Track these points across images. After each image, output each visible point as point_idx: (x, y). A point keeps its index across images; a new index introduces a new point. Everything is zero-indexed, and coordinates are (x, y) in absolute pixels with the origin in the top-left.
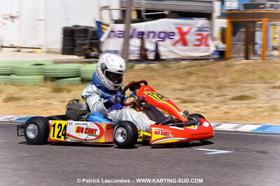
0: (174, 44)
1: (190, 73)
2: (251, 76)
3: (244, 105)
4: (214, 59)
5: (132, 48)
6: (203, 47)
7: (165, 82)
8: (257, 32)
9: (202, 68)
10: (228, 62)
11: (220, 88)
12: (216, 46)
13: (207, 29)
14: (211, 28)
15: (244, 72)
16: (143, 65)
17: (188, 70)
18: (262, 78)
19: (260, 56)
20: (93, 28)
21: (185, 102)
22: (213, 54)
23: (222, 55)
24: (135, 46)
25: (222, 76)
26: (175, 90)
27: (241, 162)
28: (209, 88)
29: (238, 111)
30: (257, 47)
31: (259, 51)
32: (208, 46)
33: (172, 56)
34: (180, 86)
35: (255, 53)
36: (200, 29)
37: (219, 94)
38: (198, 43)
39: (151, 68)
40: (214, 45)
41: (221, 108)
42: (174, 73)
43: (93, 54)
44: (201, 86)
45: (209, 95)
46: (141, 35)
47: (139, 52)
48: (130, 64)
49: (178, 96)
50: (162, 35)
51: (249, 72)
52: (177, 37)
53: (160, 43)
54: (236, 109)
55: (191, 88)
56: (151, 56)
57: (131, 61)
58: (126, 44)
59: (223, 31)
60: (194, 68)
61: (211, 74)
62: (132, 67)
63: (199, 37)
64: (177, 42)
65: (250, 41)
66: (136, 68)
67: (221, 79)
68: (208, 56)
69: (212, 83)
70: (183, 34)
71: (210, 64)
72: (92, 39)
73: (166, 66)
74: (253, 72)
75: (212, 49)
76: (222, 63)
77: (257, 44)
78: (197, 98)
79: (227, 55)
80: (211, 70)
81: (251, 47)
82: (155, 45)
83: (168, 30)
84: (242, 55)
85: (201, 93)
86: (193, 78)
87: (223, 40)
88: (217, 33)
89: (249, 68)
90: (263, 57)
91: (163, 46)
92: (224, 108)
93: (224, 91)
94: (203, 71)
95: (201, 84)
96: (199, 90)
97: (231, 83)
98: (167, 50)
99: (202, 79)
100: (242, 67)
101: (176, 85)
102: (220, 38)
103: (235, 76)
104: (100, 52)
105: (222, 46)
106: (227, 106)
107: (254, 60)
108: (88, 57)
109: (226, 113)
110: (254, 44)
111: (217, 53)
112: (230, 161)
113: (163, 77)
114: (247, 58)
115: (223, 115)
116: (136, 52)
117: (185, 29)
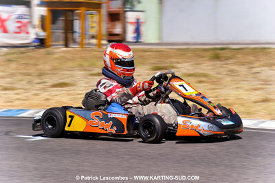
1: (10, 61)
2: (70, 64)
3: (64, 92)
4: (35, 46)
6: (23, 35)
8: (75, 21)
9: (23, 55)
10: (48, 49)
11: (41, 75)
12: (37, 34)
13: (26, 17)
14: (31, 16)
15: (64, 59)
17: (8, 57)
18: (81, 65)
19: (79, 44)
21: (6, 89)
22: (34, 42)
23: (42, 43)
25: (44, 63)
27: (60, 148)
28: (29, 75)
29: (57, 98)
30: (76, 36)
31: (78, 40)
32: (28, 33)
35: (74, 42)
36: (20, 17)
37: (38, 81)
40: (34, 33)
41: (42, 96)
44: (21, 74)
45: (30, 82)
51: (69, 60)
54: (56, 95)
55: (12, 75)
59: (43, 18)
60: (14, 56)
61: (32, 62)
63: (19, 25)
65: (69, 29)
67: (41, 67)
68: (28, 43)
69: (32, 70)
70: (2, 21)
71: (29, 52)
74: (72, 60)
75: (32, 36)
76: (42, 51)
77: (75, 32)
78: (17, 86)
79: (48, 43)
80: (31, 58)
81: (70, 36)
84: (62, 42)
85: (21, 80)
86: (13, 65)
87: (43, 27)
88: (36, 21)
89: (69, 56)
90: (81, 44)
92: (45, 95)
93: (45, 79)
94: (23, 58)
95: (21, 71)
96: (20, 77)
97: (51, 70)
99: (22, 67)
100: (62, 54)
102: (40, 26)
103: (56, 63)
105: (42, 34)
106: (47, 93)
107: (74, 48)
109: (47, 100)
110: (73, 32)
111: (37, 41)
112: (50, 147)
114: (66, 46)
115: (43, 102)
117: (4, 16)
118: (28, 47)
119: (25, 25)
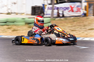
1: (74, 21)
3: (93, 32)
4: (83, 16)
5: (54, 13)
6: (79, 12)
7: (66, 24)
9: (78, 19)
10: (87, 17)
11: (84, 26)
12: (83, 12)
13: (80, 6)
14: (81, 6)
16: (58, 19)
17: (73, 20)
20: (41, 6)
21: (73, 31)
22: (82, 15)
23: (85, 15)
26: (69, 27)
27: (91, 51)
28: (81, 26)
32: (80, 12)
33: (68, 15)
34: (71, 26)
36: (78, 6)
37: (84, 28)
38: (77, 11)
39: (61, 19)
40: (82, 11)
41: (85, 33)
42: (69, 21)
43: (42, 15)
44: (78, 26)
45: (81, 28)
46: (58, 8)
47: (57, 14)
48: (54, 18)
49: (70, 29)
50: (65, 9)
52: (70, 9)
54: (90, 33)
55: (75, 26)
56: (61, 15)
58: (53, 12)
59: (86, 7)
60: (76, 19)
61: (82, 21)
62: (55, 19)
63: (77, 9)
64: (70, 11)
67: (85, 23)
68: (80, 15)
69: (82, 24)
70: (72, 8)
71: (81, 18)
72: (41, 10)
73: (66, 19)
75: (82, 13)
76: (85, 17)
78: (77, 30)
79: (87, 15)
80: (81, 20)
83: (67, 7)
84: (92, 15)
85: (78, 28)
86: (75, 23)
87: (86, 10)
88: (83, 7)
92: (86, 33)
93: (86, 27)
96: (77, 27)
97: (88, 24)
98: (66, 13)
99: (78, 23)
100: (92, 19)
101: (70, 25)
102: (85, 9)
103: (90, 22)
104: (44, 14)
105: (85, 12)
109: (87, 34)
111: (83, 14)
113: (65, 22)
115: (85, 35)
117: (73, 6)
118: (80, 16)
119: (79, 9)
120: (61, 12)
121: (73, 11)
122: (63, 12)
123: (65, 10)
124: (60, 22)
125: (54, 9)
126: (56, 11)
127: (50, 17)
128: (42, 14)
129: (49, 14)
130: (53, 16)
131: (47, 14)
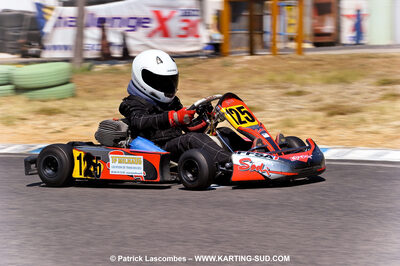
0: (150, 35)
2: (257, 79)
4: (207, 55)
5: (88, 42)
6: (191, 39)
8: (265, 17)
9: (189, 68)
10: (226, 59)
12: (211, 38)
13: (196, 13)
14: (202, 11)
15: (248, 72)
16: (104, 66)
18: (272, 81)
20: (30, 13)
22: (206, 49)
23: (216, 49)
24: (93, 39)
25: (219, 79)
30: (267, 38)
31: (269, 43)
32: (197, 36)
35: (264, 46)
36: (187, 13)
38: (183, 33)
39: (117, 69)
40: (207, 35)
43: (33, 50)
44: (187, 95)
47: (100, 47)
48: (87, 64)
50: (132, 23)
51: (256, 73)
52: (154, 25)
53: (130, 34)
56: (117, 53)
57: (87, 60)
58: (80, 36)
59: (219, 15)
61: (202, 77)
62: (89, 69)
63: (185, 25)
64: (154, 32)
65: (256, 27)
66: (96, 70)
67: (215, 84)
68: (198, 51)
69: (203, 89)
70: (162, 20)
71: (199, 63)
72: (30, 30)
74: (259, 73)
75: (204, 40)
76: (218, 61)
77: (265, 32)
79: (226, 49)
80: (202, 72)
81: (257, 38)
82: (122, 37)
83: (141, 14)
84: (245, 48)
87: (219, 27)
88: (210, 19)
89: (255, 67)
90: (273, 50)
91: (133, 38)
94: (190, 73)
95: (188, 92)
98: (139, 43)
99: (189, 85)
100: (245, 65)
102: (215, 26)
103: (236, 79)
104: (43, 48)
105: (218, 37)
107: (263, 55)
108: (25, 55)
110: (262, 33)
111: (210, 47)
114: (252, 53)
116: (96, 47)
117: (165, 13)
118: (198, 56)
119: (194, 25)
120: (114, 38)
121: (166, 34)
122: (124, 37)
123: (133, 28)
124: (113, 79)
125: (88, 26)
126: (93, 34)
127: (66, 60)
128: (34, 47)
129: (66, 48)
130: (81, 55)
131: (55, 48)
